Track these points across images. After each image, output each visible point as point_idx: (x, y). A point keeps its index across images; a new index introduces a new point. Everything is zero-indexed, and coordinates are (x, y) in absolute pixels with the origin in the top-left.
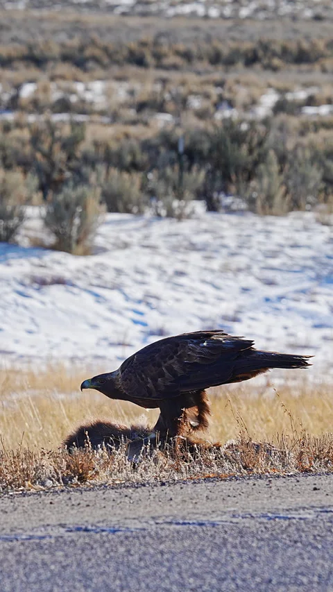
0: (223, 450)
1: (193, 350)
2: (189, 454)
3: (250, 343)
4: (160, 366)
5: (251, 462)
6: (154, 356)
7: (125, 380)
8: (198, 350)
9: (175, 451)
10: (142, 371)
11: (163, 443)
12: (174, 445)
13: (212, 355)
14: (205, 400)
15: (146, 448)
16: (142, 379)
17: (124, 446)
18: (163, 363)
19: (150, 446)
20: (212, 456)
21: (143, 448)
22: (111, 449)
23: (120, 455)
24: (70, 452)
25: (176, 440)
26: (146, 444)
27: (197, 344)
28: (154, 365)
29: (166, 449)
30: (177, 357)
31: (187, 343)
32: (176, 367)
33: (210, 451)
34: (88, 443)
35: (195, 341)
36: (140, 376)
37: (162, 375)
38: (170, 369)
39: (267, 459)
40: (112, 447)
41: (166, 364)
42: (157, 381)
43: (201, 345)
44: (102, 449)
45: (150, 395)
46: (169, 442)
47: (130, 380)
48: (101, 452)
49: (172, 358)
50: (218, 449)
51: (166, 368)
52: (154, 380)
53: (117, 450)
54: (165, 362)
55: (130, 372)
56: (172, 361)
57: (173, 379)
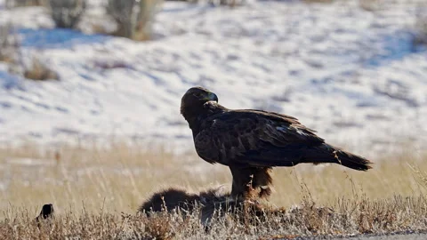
0: (288, 214)
2: (257, 217)
4: (236, 136)
8: (274, 132)
9: (244, 215)
11: (233, 208)
12: (244, 209)
15: (217, 213)
16: (217, 143)
17: (197, 211)
18: (239, 134)
19: (222, 210)
20: (278, 219)
21: (215, 212)
22: (186, 213)
23: (194, 218)
24: (148, 215)
25: (245, 204)
26: (218, 209)
29: (236, 213)
31: (265, 122)
32: (251, 141)
33: (276, 214)
34: (164, 208)
36: (216, 140)
37: (236, 144)
38: (245, 142)
40: (186, 211)
41: (242, 136)
42: (230, 148)
43: (278, 128)
44: (177, 213)
46: (239, 206)
47: (205, 141)
48: (176, 215)
49: (249, 131)
50: (284, 212)
52: (228, 147)
53: (191, 214)
54: (242, 134)
56: (248, 134)
57: (245, 151)
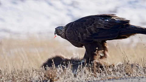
0: (115, 67)
1: (101, 22)
2: (100, 69)
3: (128, 21)
4: (85, 28)
5: (129, 71)
6: (82, 23)
7: (68, 33)
8: (104, 22)
9: (94, 68)
10: (77, 30)
11: (88, 64)
12: (93, 65)
13: (110, 25)
14: (106, 45)
16: (76, 33)
17: (70, 65)
18: (86, 27)
19: (82, 66)
20: (111, 70)
21: (79, 67)
22: (64, 68)
23: (69, 70)
24: (46, 69)
25: (94, 62)
26: (80, 65)
27: (103, 20)
28: (82, 28)
29: (90, 67)
30: (94, 25)
31: (99, 19)
32: (93, 29)
33: (110, 67)
34: (53, 65)
35: (102, 18)
36: (76, 32)
37: (86, 32)
38: (89, 30)
39: (137, 70)
40: (65, 67)
41: (88, 28)
42: (83, 35)
43: (105, 20)
44: (60, 67)
45: (79, 41)
46: (91, 63)
47: (71, 33)
48: (60, 68)
49: (91, 25)
51: (88, 29)
52: (82, 34)
53: (67, 68)
54: (88, 27)
55: (71, 29)
56: (91, 26)
57: (91, 35)
